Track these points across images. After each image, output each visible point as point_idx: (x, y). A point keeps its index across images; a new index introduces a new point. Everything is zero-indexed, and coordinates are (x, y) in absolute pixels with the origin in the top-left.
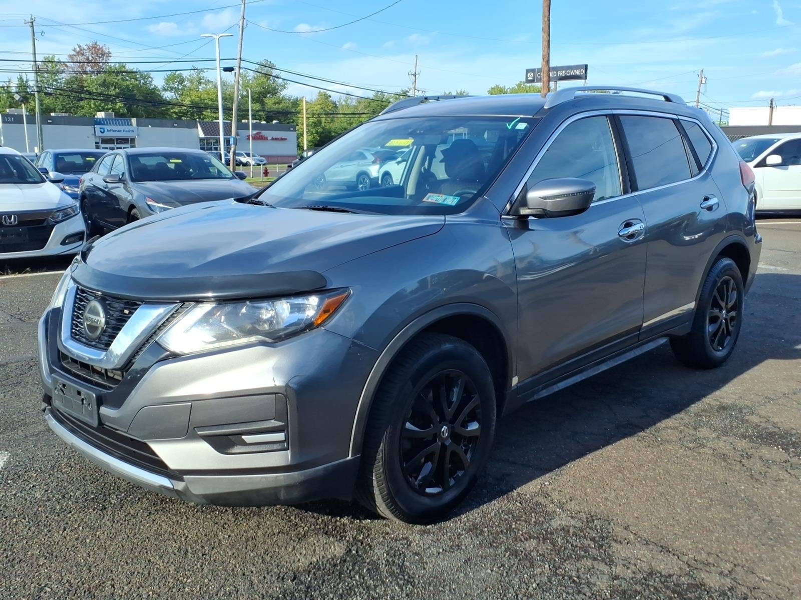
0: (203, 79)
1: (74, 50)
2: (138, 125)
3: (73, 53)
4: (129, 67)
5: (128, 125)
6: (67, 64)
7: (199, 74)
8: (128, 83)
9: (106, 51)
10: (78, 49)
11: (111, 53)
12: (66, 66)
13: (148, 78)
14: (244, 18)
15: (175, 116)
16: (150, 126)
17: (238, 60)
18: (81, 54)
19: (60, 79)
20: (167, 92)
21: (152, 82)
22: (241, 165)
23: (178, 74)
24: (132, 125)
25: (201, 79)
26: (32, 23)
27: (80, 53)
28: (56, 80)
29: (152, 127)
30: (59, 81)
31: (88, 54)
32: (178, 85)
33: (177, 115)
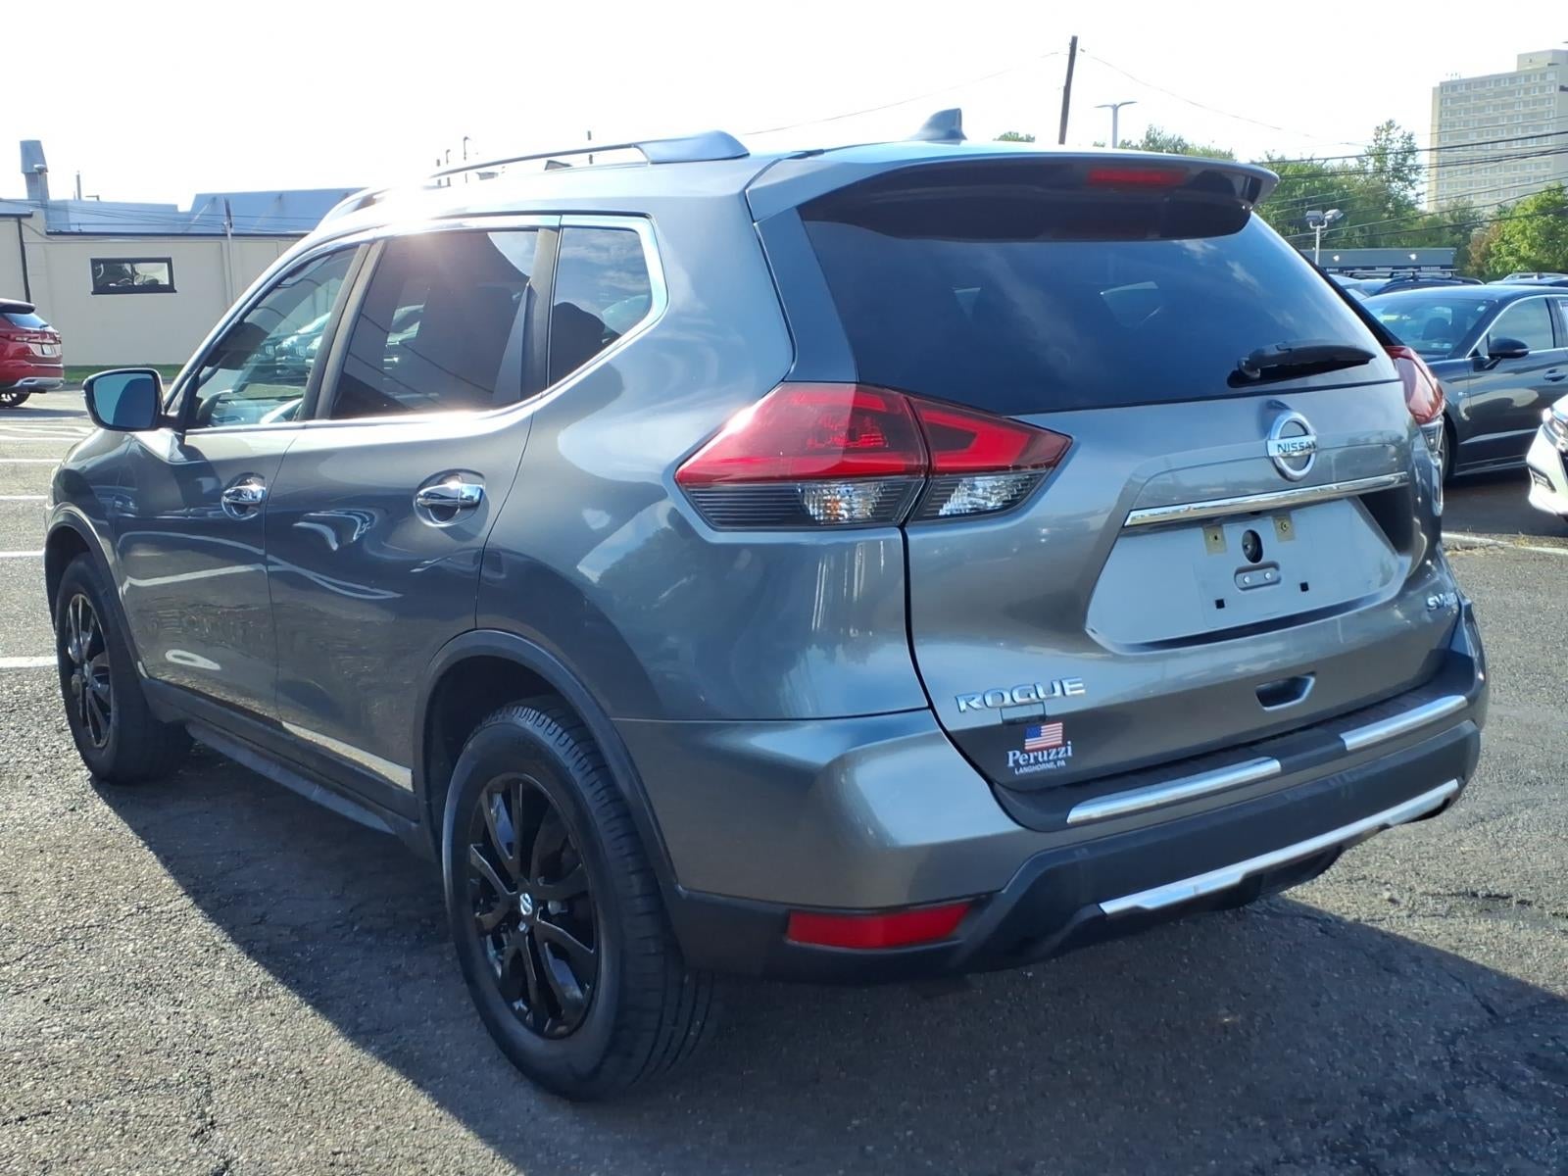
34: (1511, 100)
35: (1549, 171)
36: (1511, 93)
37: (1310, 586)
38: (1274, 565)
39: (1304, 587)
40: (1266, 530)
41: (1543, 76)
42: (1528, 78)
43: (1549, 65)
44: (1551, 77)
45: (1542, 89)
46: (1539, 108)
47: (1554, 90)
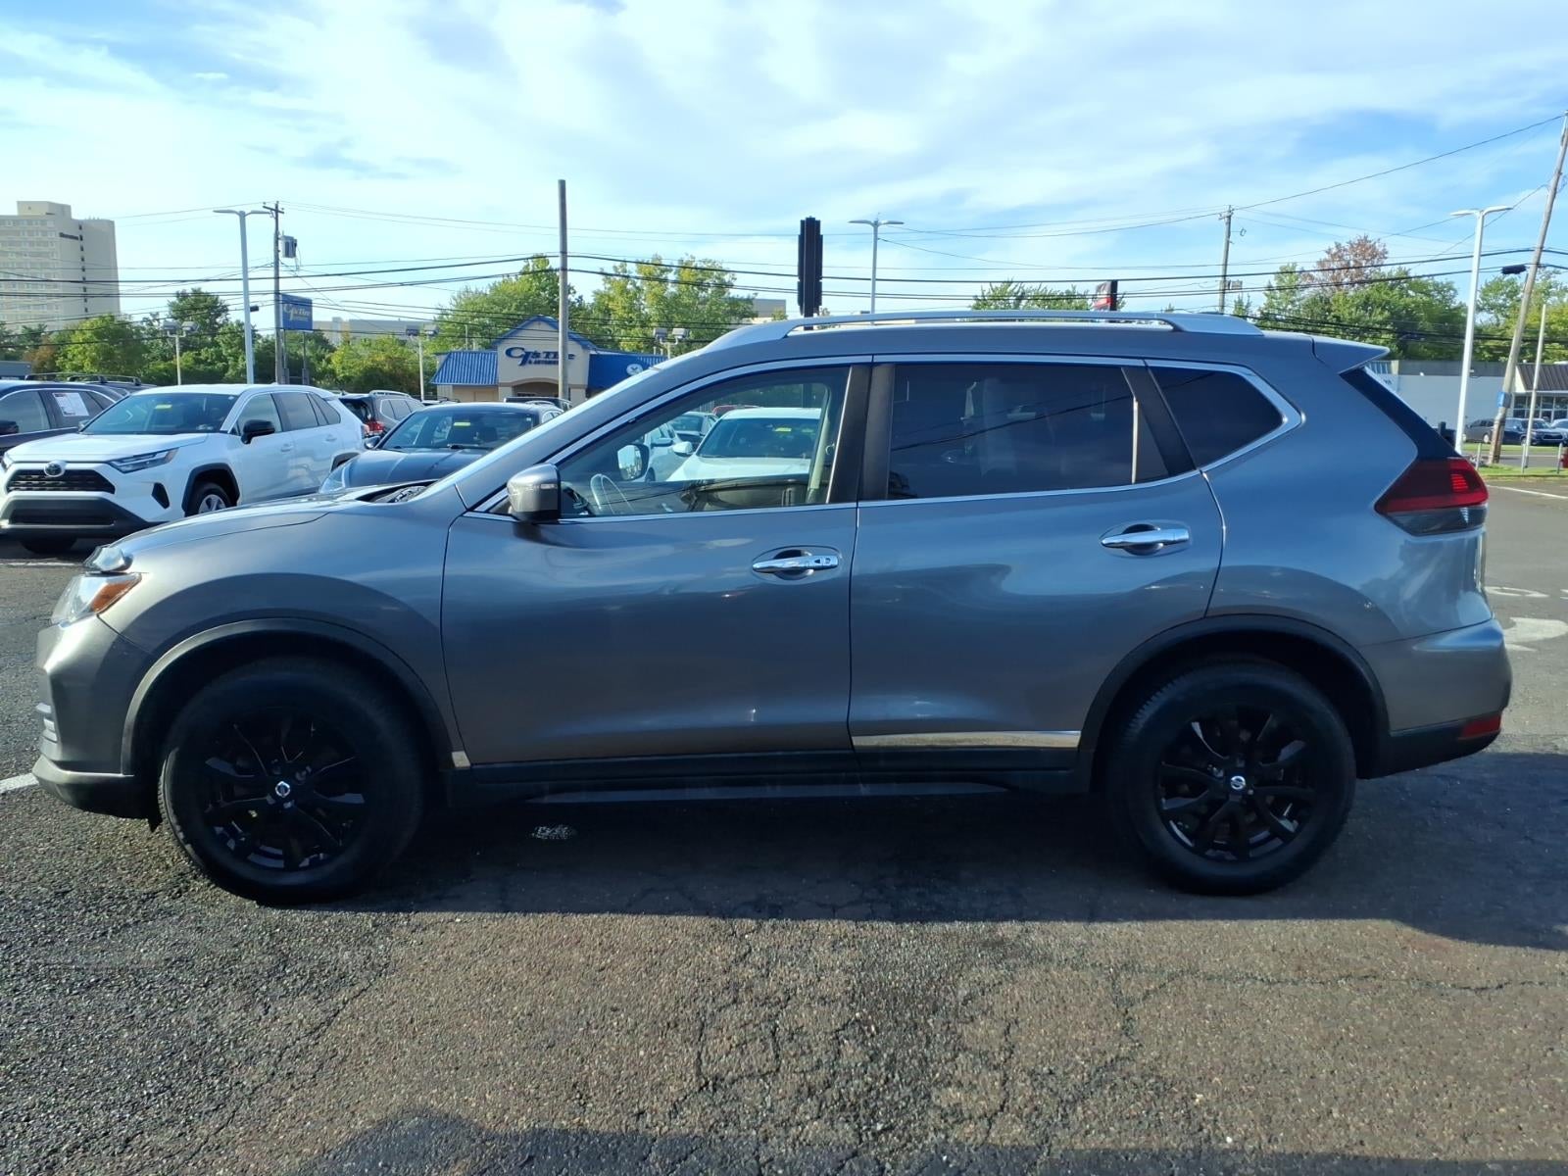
0: (1556, 287)
1: (1328, 252)
2: (1401, 372)
3: (1327, 256)
4: (1415, 271)
5: (1384, 372)
6: (1312, 273)
7: (1549, 277)
8: (1408, 300)
9: (1380, 250)
10: (1334, 251)
11: (1386, 253)
12: (1312, 278)
13: (1448, 291)
14: (1560, 173)
15: (1487, 356)
16: (1422, 374)
17: (1537, 251)
18: (1339, 257)
19: (1299, 300)
20: (1480, 313)
21: (1454, 296)
22: (1561, 445)
23: (1508, 281)
24: (1390, 372)
25: (1551, 287)
26: (1229, 217)
27: (1337, 255)
28: (1292, 302)
29: (1425, 374)
30: (1297, 303)
31: (1349, 257)
32: (1504, 300)
33: (1491, 353)
34: (16, 238)
35: (61, 312)
36: (17, 233)
41: (43, 222)
42: (30, 222)
43: (48, 214)
44: (50, 224)
45: (45, 233)
46: (43, 249)
47: (55, 236)
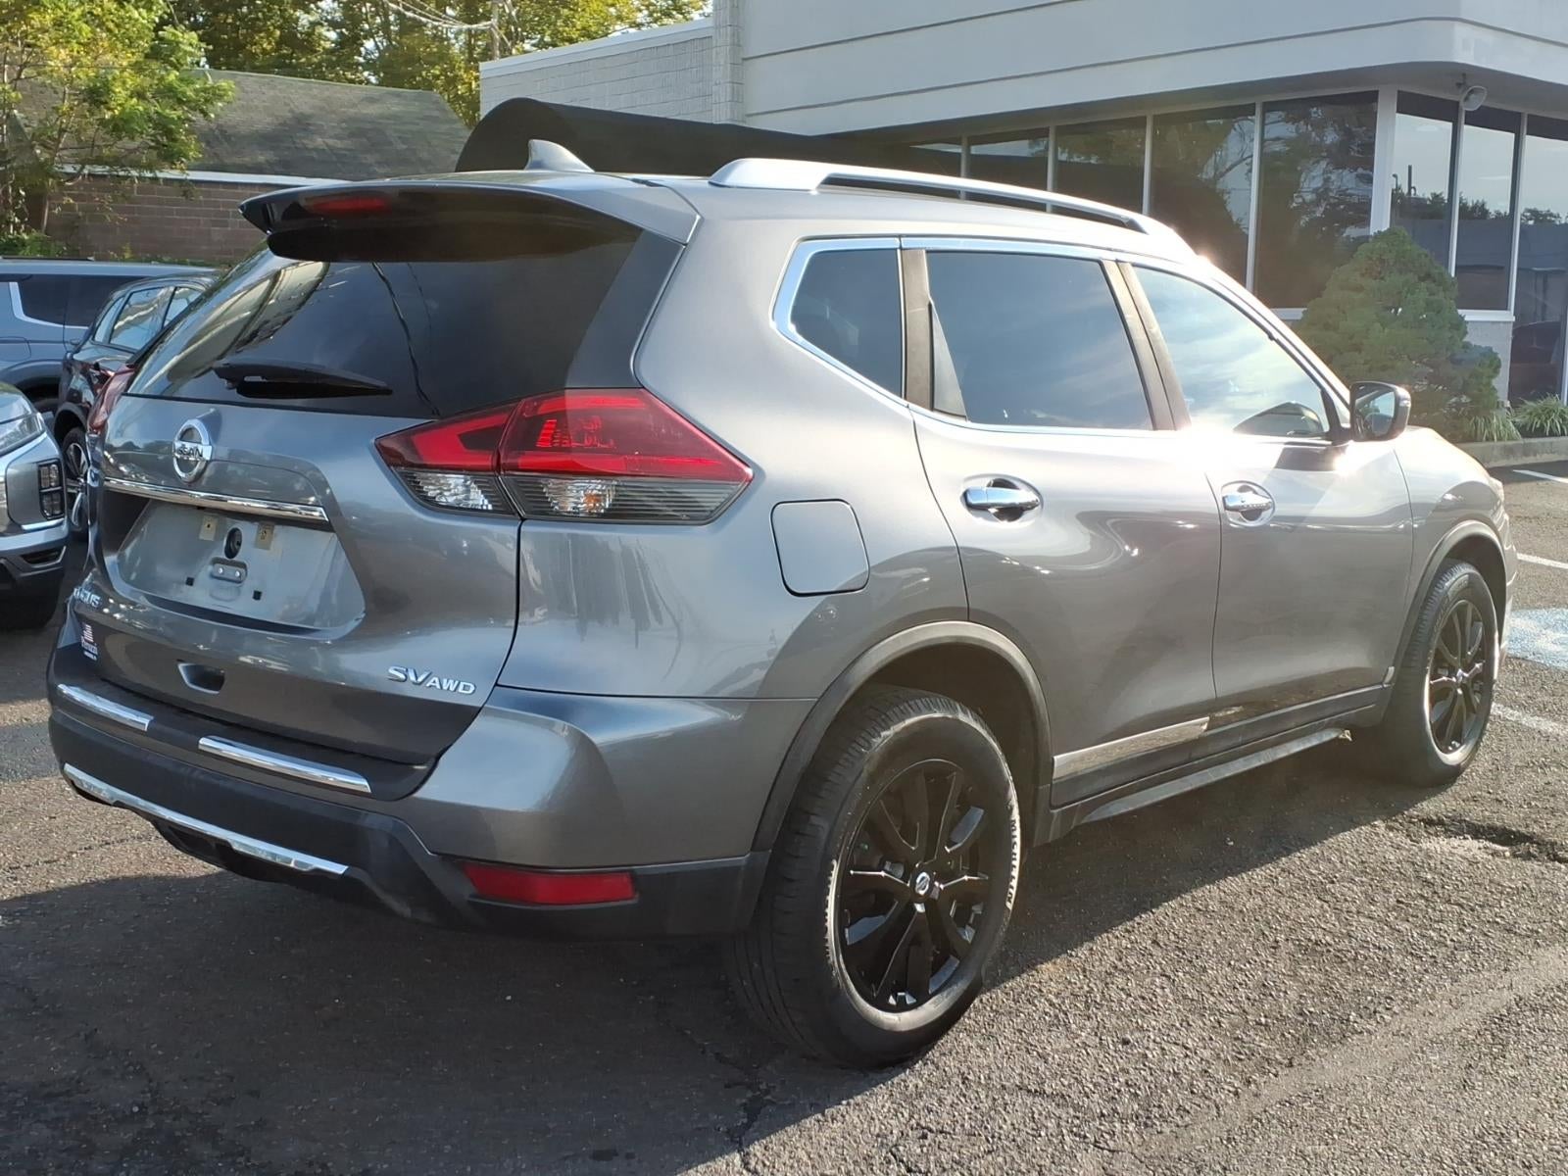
37: (262, 597)
38: (243, 566)
39: (257, 595)
40: (248, 531)
